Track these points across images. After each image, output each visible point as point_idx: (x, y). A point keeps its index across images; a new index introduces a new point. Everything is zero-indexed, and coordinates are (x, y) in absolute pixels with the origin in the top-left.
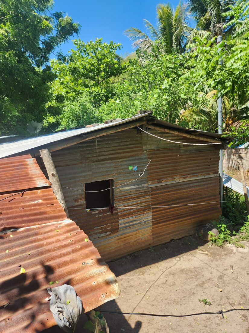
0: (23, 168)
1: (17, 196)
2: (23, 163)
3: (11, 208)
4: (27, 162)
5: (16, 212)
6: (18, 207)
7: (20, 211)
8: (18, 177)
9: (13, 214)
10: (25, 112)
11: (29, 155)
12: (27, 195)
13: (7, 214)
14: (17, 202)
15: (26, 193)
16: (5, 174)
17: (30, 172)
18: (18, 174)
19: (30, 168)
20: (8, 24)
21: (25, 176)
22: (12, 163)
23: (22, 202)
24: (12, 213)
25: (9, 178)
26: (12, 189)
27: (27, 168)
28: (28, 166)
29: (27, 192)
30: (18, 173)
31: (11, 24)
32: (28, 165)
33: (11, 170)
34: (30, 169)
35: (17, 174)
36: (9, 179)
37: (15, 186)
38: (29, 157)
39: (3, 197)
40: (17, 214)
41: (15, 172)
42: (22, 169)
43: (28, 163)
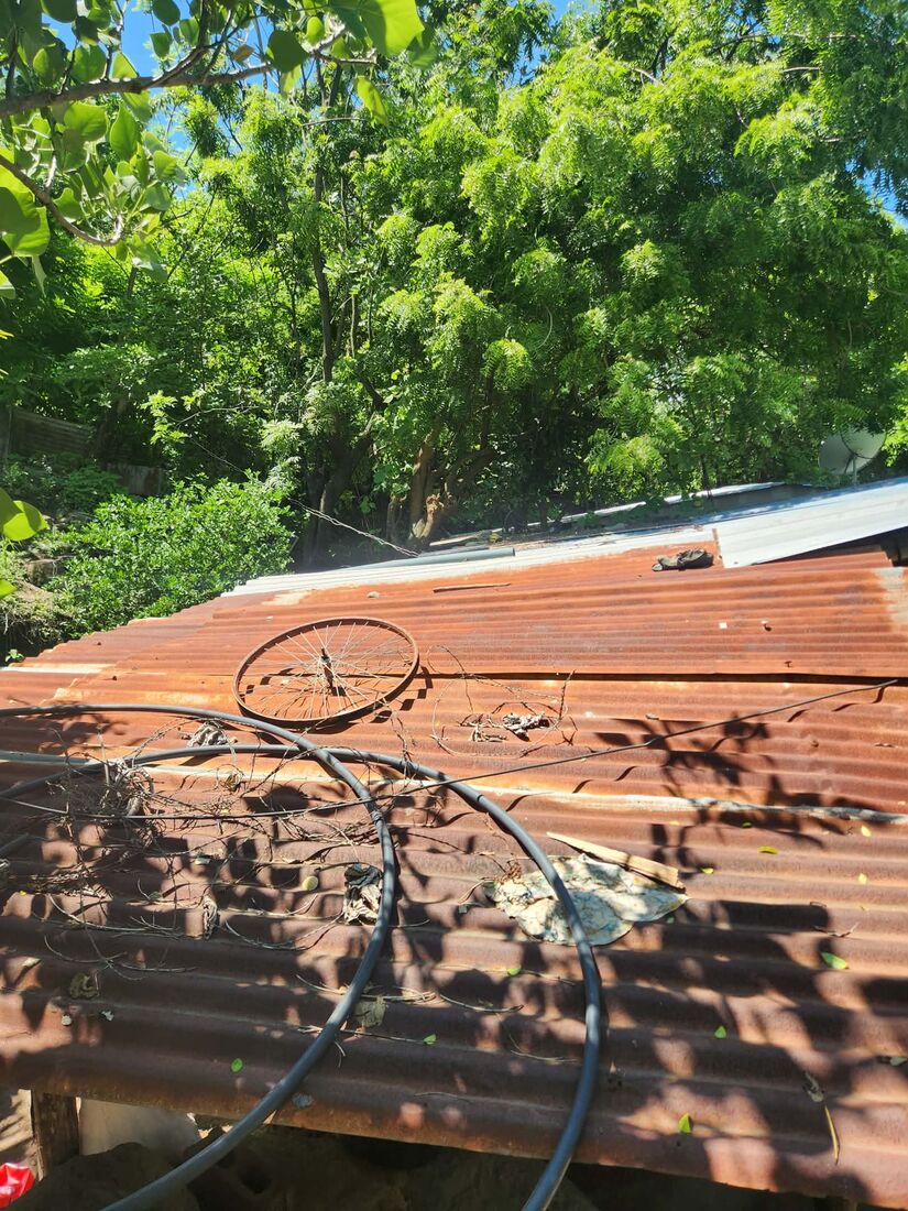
0: (865, 601)
1: (862, 697)
2: (864, 582)
3: (845, 736)
4: (877, 578)
5: (867, 753)
6: (870, 737)
7: (882, 752)
8: (849, 629)
9: (857, 755)
10: (830, 396)
11: (881, 556)
12: (896, 698)
13: (836, 751)
14: (864, 719)
15: (892, 692)
16: (800, 615)
17: (893, 616)
18: (851, 621)
19: (891, 602)
20: (818, 84)
21: (878, 629)
22: (822, 579)
23: (882, 721)
24: (854, 752)
25: (820, 630)
26: (835, 668)
27: (877, 601)
28: (885, 596)
29: (895, 688)
30: (850, 616)
31: (828, 80)
32: (881, 590)
33: (822, 604)
34: (890, 607)
35: (844, 620)
36: (819, 635)
37: (846, 660)
38: (881, 561)
39: (809, 693)
40: (871, 761)
41: (837, 613)
42: (859, 603)
43: (882, 583)
